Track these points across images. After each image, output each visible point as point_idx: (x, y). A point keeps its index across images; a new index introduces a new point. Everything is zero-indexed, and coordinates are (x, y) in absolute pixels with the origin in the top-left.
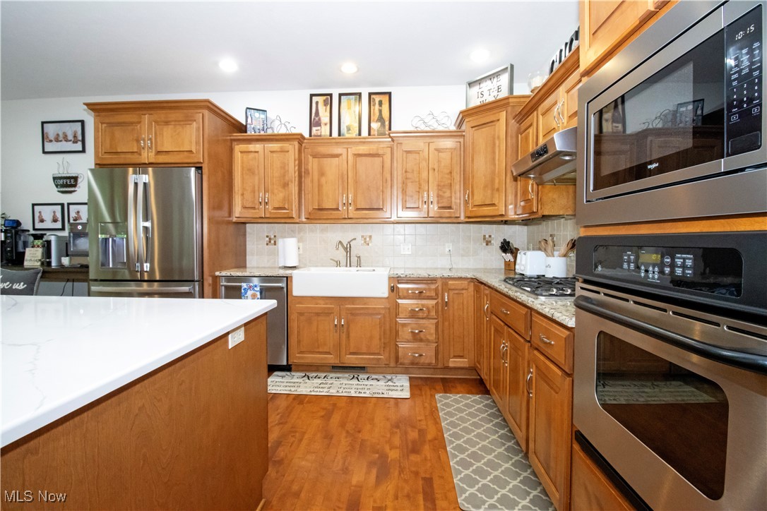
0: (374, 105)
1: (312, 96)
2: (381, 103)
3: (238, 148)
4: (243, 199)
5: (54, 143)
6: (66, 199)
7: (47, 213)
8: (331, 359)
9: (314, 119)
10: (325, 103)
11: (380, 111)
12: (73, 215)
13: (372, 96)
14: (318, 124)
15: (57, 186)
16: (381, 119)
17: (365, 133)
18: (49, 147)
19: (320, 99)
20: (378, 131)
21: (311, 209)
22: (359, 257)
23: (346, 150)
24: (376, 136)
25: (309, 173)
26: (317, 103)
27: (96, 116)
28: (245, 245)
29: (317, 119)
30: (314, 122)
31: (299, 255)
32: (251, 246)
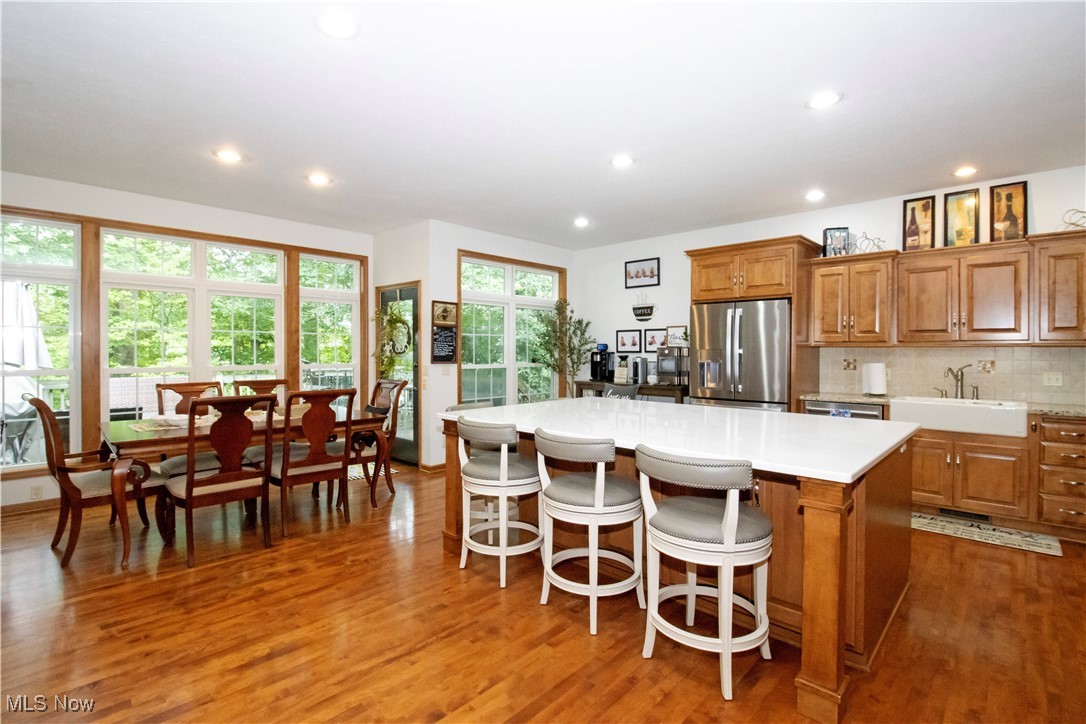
0: (999, 200)
1: (906, 202)
2: (1009, 197)
3: (819, 272)
4: (823, 324)
5: (635, 278)
6: (643, 326)
7: (628, 338)
8: (941, 500)
9: (909, 228)
10: (925, 207)
11: (1009, 208)
12: (649, 339)
13: (996, 191)
14: (916, 233)
15: (636, 315)
16: (1010, 216)
17: (985, 238)
18: (631, 283)
19: (918, 205)
20: (1006, 232)
21: (905, 330)
22: (977, 388)
23: (957, 261)
24: (1003, 241)
25: (904, 291)
26: (913, 210)
27: (693, 261)
28: (818, 370)
29: (913, 227)
30: (909, 230)
31: (888, 381)
32: (825, 370)
